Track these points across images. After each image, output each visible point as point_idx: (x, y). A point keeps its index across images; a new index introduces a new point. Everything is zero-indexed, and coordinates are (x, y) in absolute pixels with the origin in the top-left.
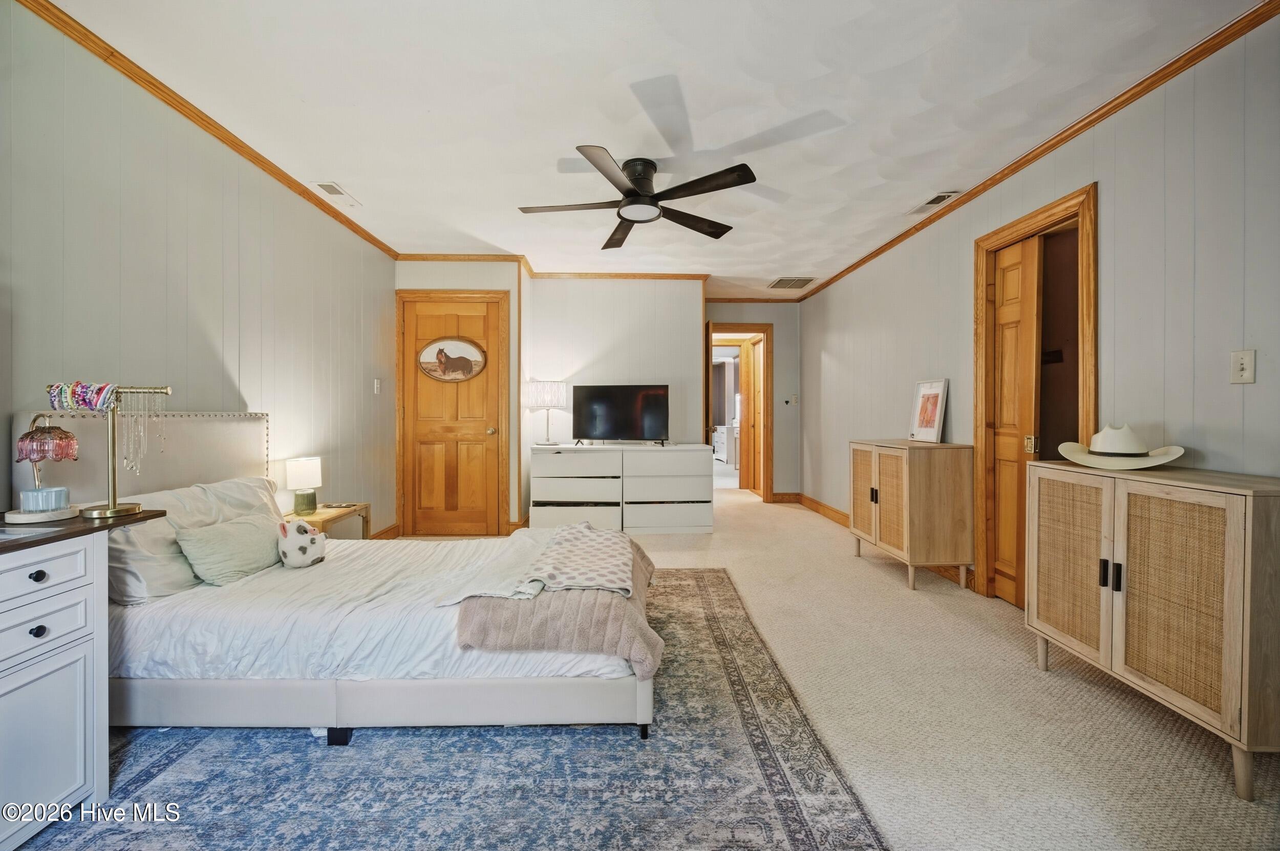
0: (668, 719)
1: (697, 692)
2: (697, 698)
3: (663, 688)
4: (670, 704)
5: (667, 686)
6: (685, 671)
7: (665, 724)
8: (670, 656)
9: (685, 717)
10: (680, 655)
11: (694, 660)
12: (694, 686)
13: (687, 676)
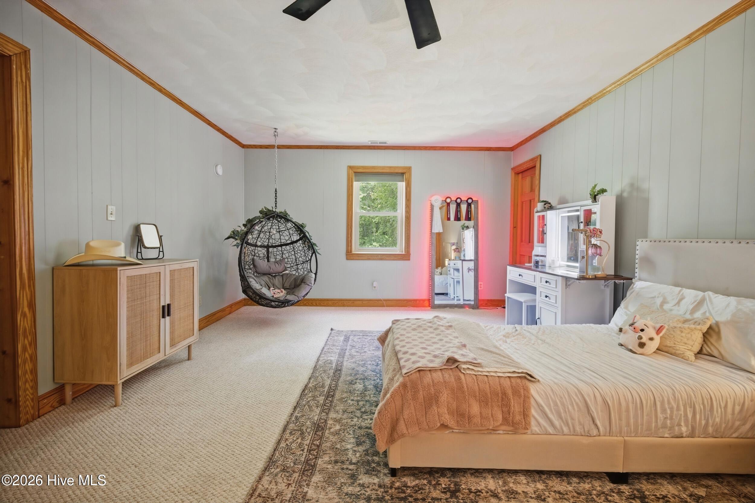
0: (374, 380)
1: (355, 392)
2: (357, 389)
3: (374, 394)
4: (372, 386)
5: (372, 396)
6: (358, 404)
7: (376, 378)
8: (366, 417)
9: (366, 380)
10: (358, 417)
11: (349, 413)
12: (356, 395)
13: (358, 401)
